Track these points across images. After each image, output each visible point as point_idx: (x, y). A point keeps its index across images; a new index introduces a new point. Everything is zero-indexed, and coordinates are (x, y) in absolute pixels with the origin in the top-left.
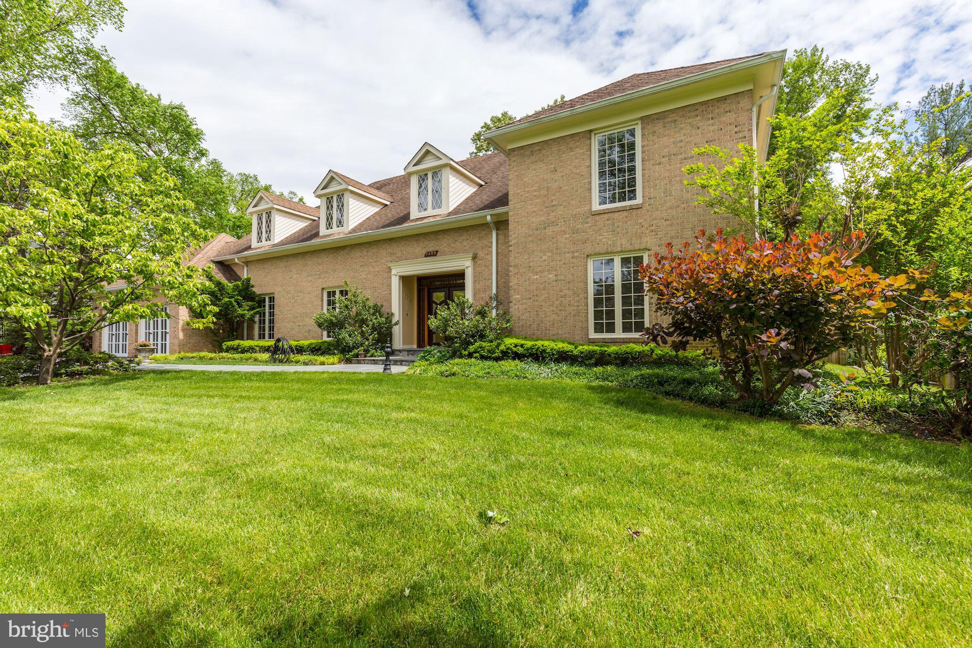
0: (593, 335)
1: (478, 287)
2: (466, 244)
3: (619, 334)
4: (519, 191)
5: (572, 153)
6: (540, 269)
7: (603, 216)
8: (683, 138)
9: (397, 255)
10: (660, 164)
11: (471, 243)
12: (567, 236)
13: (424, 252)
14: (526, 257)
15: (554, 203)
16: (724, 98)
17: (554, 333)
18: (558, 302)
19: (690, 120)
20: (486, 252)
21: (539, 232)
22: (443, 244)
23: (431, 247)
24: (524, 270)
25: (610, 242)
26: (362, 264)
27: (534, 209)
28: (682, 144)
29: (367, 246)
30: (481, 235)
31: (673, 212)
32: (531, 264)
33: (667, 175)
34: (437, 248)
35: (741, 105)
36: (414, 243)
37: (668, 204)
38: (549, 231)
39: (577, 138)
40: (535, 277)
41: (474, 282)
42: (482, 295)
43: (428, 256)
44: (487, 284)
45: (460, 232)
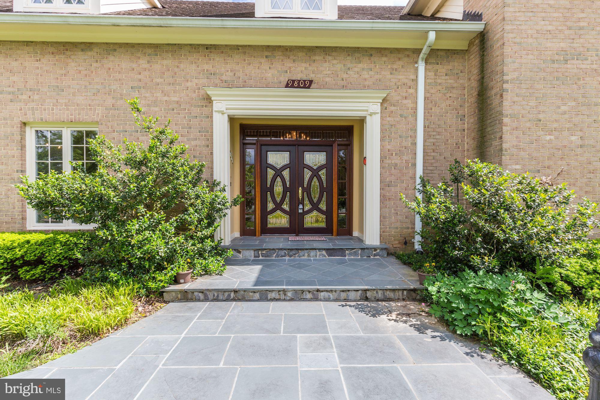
1: (389, 147)
2: (367, 76)
6: (555, 125)
9: (224, 78)
11: (378, 77)
13: (284, 79)
14: (533, 103)
20: (404, 94)
21: (556, 65)
22: (322, 70)
23: (300, 71)
24: (528, 125)
29: (149, 51)
30: (395, 67)
32: (541, 116)
34: (311, 76)
36: (263, 60)
38: (573, 67)
40: (548, 138)
41: (382, 139)
42: (396, 160)
43: (292, 86)
44: (404, 144)
45: (357, 55)
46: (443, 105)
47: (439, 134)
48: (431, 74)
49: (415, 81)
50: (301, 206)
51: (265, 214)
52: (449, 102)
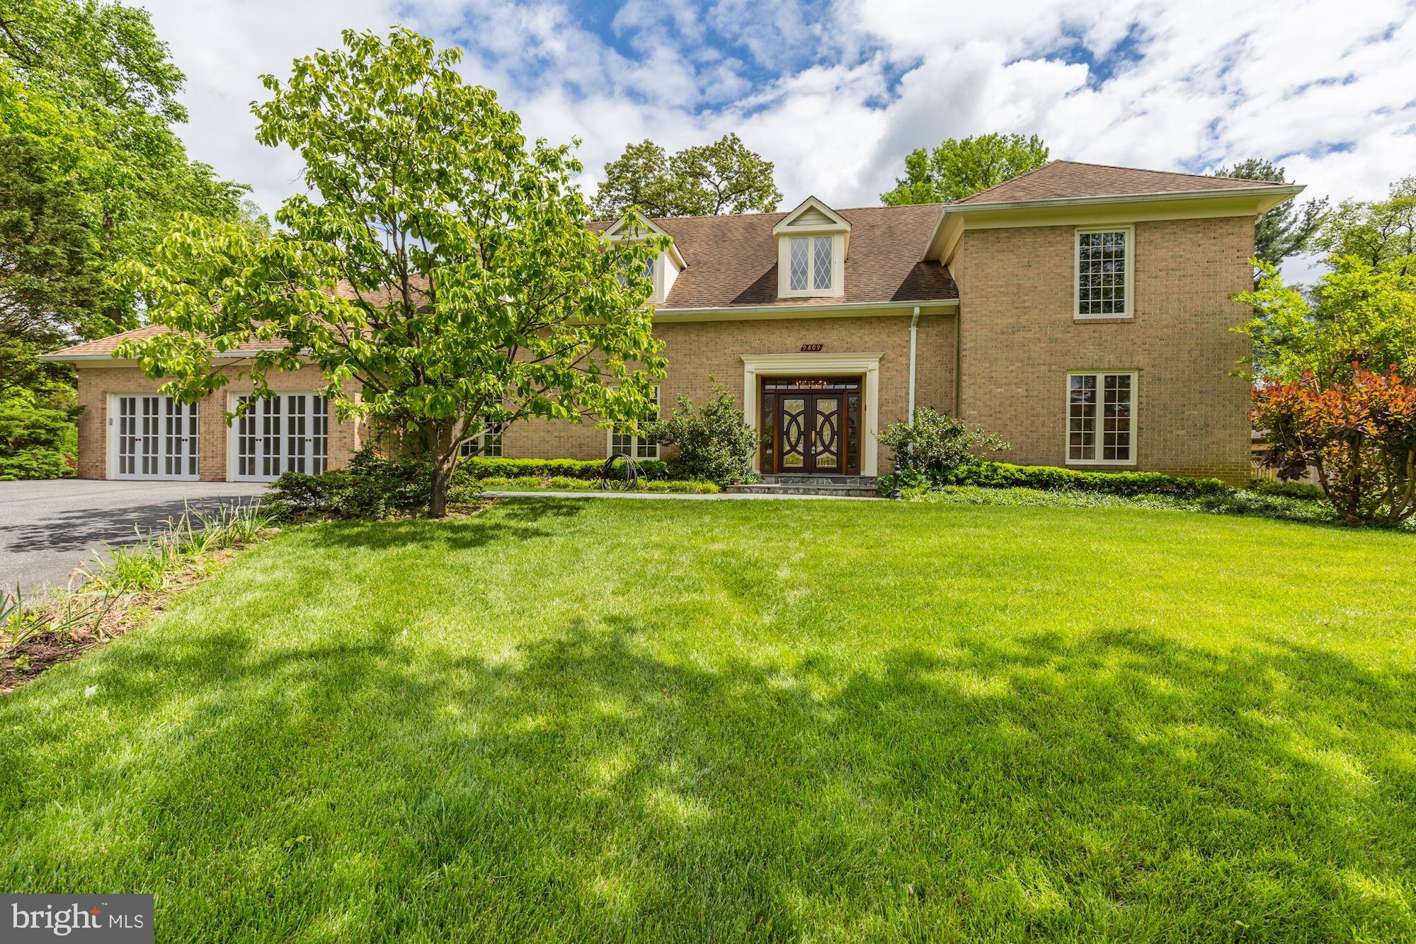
0: (1069, 462)
2: (867, 340)
3: (1099, 460)
4: (979, 284)
5: (1052, 249)
6: (1005, 381)
7: (1088, 326)
8: (1182, 253)
9: (753, 345)
10: (1156, 277)
11: (877, 340)
12: (1043, 345)
13: (800, 345)
14: (986, 365)
15: (1027, 304)
16: (1228, 220)
17: (1022, 457)
18: (1029, 422)
19: (1191, 236)
20: (899, 353)
21: (1005, 336)
22: (831, 336)
23: (813, 338)
24: (983, 381)
25: (1095, 357)
26: (687, 352)
27: (1000, 308)
28: (1181, 260)
30: (891, 331)
31: (1169, 332)
32: (992, 375)
33: (1164, 290)
34: (822, 342)
35: (1244, 230)
36: (784, 331)
37: (1165, 323)
38: (1019, 337)
39: (1058, 232)
40: (999, 390)
41: (880, 390)
42: (891, 407)
43: (807, 350)
44: (899, 393)
45: (860, 323)
46: (933, 361)
47: (930, 385)
48: (923, 336)
49: (909, 341)
50: (813, 448)
51: (782, 455)
52: (938, 358)
